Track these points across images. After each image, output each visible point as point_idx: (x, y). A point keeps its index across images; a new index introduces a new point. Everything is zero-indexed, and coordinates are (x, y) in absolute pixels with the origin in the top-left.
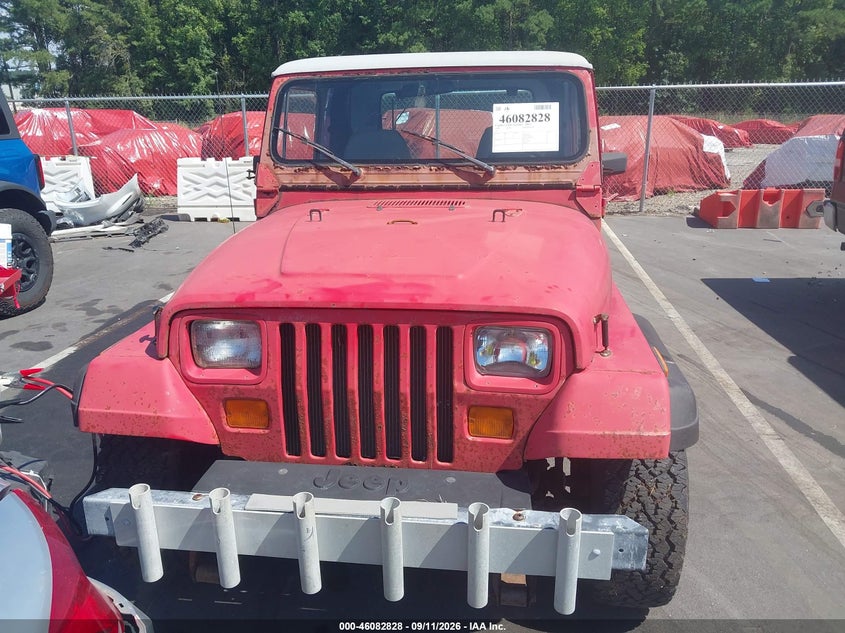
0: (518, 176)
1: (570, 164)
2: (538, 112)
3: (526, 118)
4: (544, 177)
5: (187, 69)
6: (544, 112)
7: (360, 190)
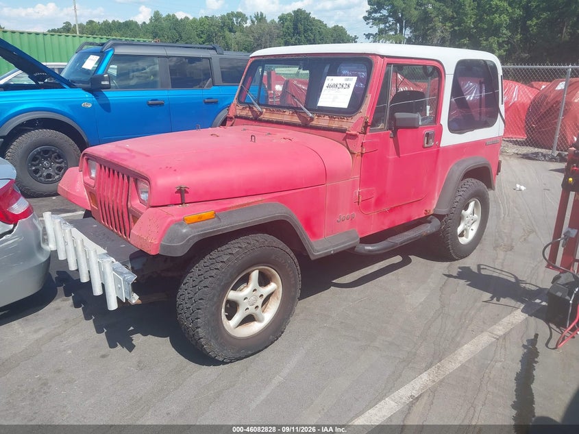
0: (324, 121)
1: (349, 117)
2: (345, 82)
3: (338, 86)
4: (336, 124)
5: (487, 45)
6: (348, 83)
7: (261, 121)
